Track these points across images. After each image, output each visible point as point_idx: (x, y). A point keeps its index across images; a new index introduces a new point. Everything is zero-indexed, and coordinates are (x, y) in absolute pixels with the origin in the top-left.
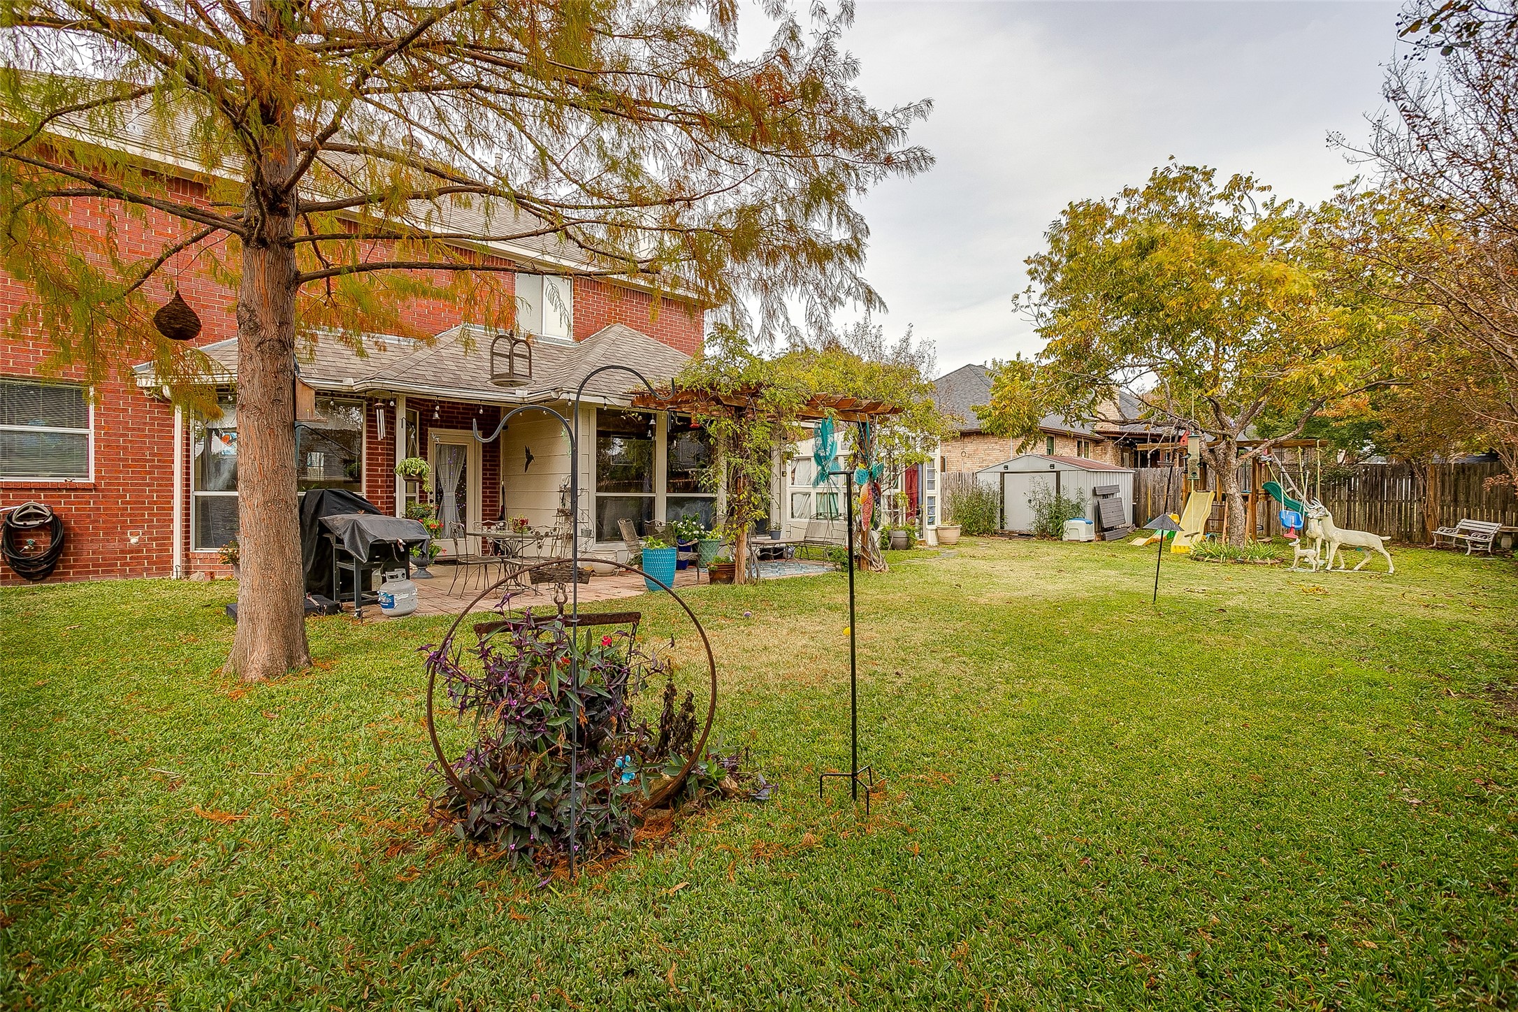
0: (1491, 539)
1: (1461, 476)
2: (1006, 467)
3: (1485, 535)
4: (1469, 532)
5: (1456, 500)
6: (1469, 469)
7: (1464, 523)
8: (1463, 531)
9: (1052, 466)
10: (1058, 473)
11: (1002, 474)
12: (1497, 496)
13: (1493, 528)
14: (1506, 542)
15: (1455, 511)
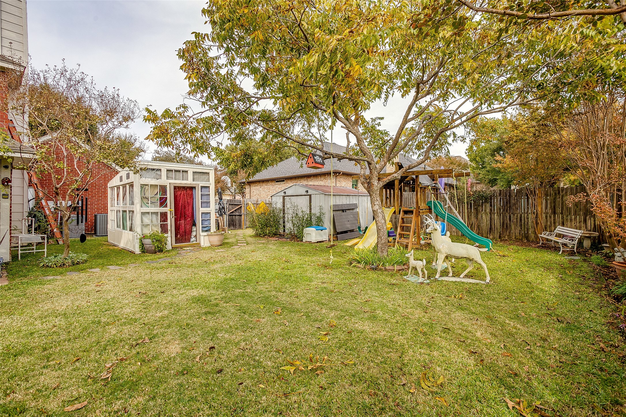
0: (576, 242)
1: (558, 197)
2: (285, 193)
3: (572, 239)
4: (563, 236)
5: (554, 213)
6: (562, 191)
7: (560, 229)
8: (559, 236)
9: (307, 191)
10: (310, 196)
11: (284, 197)
12: (580, 209)
13: (578, 234)
14: (587, 243)
15: (554, 220)
